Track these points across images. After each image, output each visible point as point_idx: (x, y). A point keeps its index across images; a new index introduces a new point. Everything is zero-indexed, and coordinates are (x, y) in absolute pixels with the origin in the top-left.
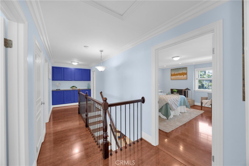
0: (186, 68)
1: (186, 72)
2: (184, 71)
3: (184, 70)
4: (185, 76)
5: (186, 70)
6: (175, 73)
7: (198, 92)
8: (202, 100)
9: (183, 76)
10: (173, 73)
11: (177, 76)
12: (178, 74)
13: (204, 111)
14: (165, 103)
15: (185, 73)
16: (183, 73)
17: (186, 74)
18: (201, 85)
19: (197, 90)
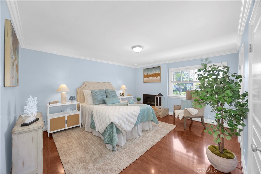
0: (159, 68)
1: (160, 72)
2: (158, 72)
3: (158, 70)
4: (159, 78)
5: (160, 70)
6: (148, 74)
7: (172, 98)
8: (174, 110)
9: (157, 77)
10: (146, 74)
11: (150, 78)
12: (151, 74)
13: (176, 126)
14: (108, 123)
15: (158, 73)
16: (156, 73)
17: (159, 75)
18: (184, 88)
19: (172, 96)
